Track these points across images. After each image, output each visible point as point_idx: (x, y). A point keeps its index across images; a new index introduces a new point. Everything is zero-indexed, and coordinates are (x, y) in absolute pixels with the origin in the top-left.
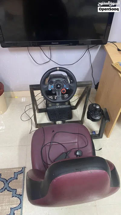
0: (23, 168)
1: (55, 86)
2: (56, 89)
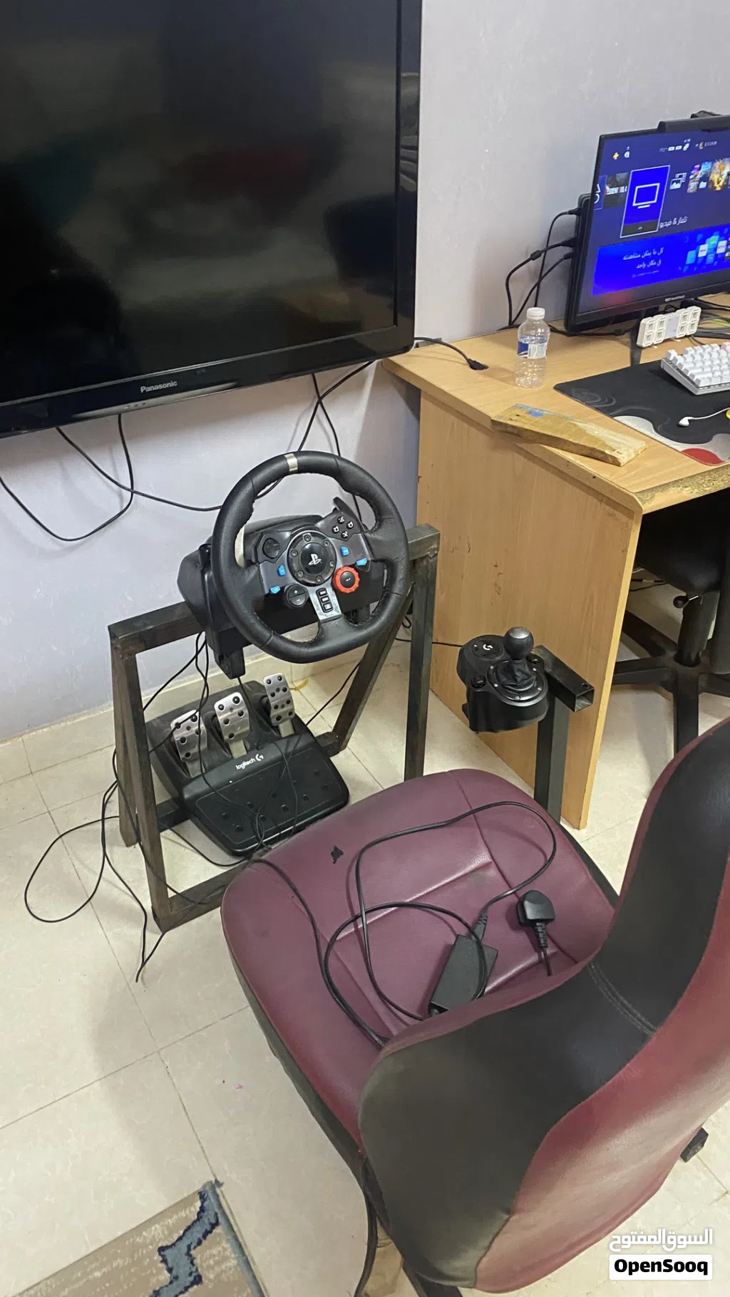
0: (202, 1196)
1: (294, 565)
2: (307, 576)
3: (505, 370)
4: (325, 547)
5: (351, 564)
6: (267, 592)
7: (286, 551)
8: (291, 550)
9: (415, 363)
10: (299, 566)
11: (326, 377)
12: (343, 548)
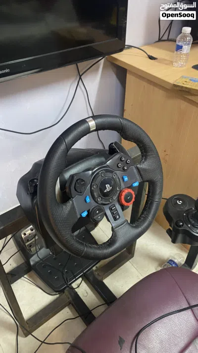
1: (95, 194)
2: (103, 200)
3: (166, 60)
4: (113, 178)
5: (129, 186)
6: (79, 217)
7: (89, 185)
8: (93, 184)
9: (124, 57)
10: (99, 194)
11: (83, 65)
12: (124, 177)
